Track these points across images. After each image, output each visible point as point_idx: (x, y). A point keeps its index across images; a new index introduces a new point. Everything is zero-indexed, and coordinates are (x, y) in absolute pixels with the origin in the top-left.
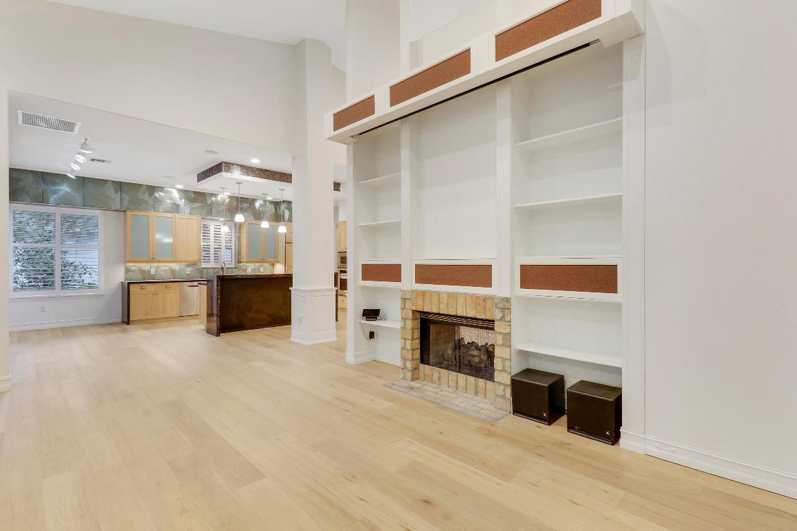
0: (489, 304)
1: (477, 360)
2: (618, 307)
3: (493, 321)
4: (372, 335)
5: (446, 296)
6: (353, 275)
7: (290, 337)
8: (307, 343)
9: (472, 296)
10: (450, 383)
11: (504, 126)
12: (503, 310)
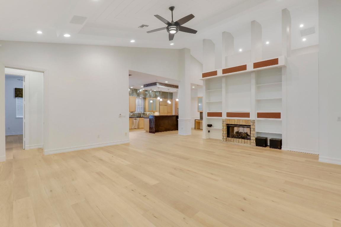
0: (249, 122)
1: (244, 136)
2: (281, 121)
3: (250, 126)
4: (209, 131)
5: (236, 120)
6: (205, 115)
7: (178, 133)
8: (185, 135)
9: (244, 120)
10: (237, 141)
11: (253, 81)
12: (253, 123)
